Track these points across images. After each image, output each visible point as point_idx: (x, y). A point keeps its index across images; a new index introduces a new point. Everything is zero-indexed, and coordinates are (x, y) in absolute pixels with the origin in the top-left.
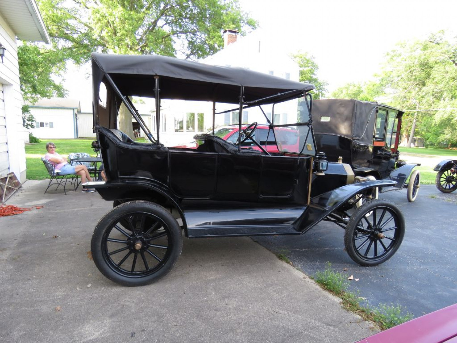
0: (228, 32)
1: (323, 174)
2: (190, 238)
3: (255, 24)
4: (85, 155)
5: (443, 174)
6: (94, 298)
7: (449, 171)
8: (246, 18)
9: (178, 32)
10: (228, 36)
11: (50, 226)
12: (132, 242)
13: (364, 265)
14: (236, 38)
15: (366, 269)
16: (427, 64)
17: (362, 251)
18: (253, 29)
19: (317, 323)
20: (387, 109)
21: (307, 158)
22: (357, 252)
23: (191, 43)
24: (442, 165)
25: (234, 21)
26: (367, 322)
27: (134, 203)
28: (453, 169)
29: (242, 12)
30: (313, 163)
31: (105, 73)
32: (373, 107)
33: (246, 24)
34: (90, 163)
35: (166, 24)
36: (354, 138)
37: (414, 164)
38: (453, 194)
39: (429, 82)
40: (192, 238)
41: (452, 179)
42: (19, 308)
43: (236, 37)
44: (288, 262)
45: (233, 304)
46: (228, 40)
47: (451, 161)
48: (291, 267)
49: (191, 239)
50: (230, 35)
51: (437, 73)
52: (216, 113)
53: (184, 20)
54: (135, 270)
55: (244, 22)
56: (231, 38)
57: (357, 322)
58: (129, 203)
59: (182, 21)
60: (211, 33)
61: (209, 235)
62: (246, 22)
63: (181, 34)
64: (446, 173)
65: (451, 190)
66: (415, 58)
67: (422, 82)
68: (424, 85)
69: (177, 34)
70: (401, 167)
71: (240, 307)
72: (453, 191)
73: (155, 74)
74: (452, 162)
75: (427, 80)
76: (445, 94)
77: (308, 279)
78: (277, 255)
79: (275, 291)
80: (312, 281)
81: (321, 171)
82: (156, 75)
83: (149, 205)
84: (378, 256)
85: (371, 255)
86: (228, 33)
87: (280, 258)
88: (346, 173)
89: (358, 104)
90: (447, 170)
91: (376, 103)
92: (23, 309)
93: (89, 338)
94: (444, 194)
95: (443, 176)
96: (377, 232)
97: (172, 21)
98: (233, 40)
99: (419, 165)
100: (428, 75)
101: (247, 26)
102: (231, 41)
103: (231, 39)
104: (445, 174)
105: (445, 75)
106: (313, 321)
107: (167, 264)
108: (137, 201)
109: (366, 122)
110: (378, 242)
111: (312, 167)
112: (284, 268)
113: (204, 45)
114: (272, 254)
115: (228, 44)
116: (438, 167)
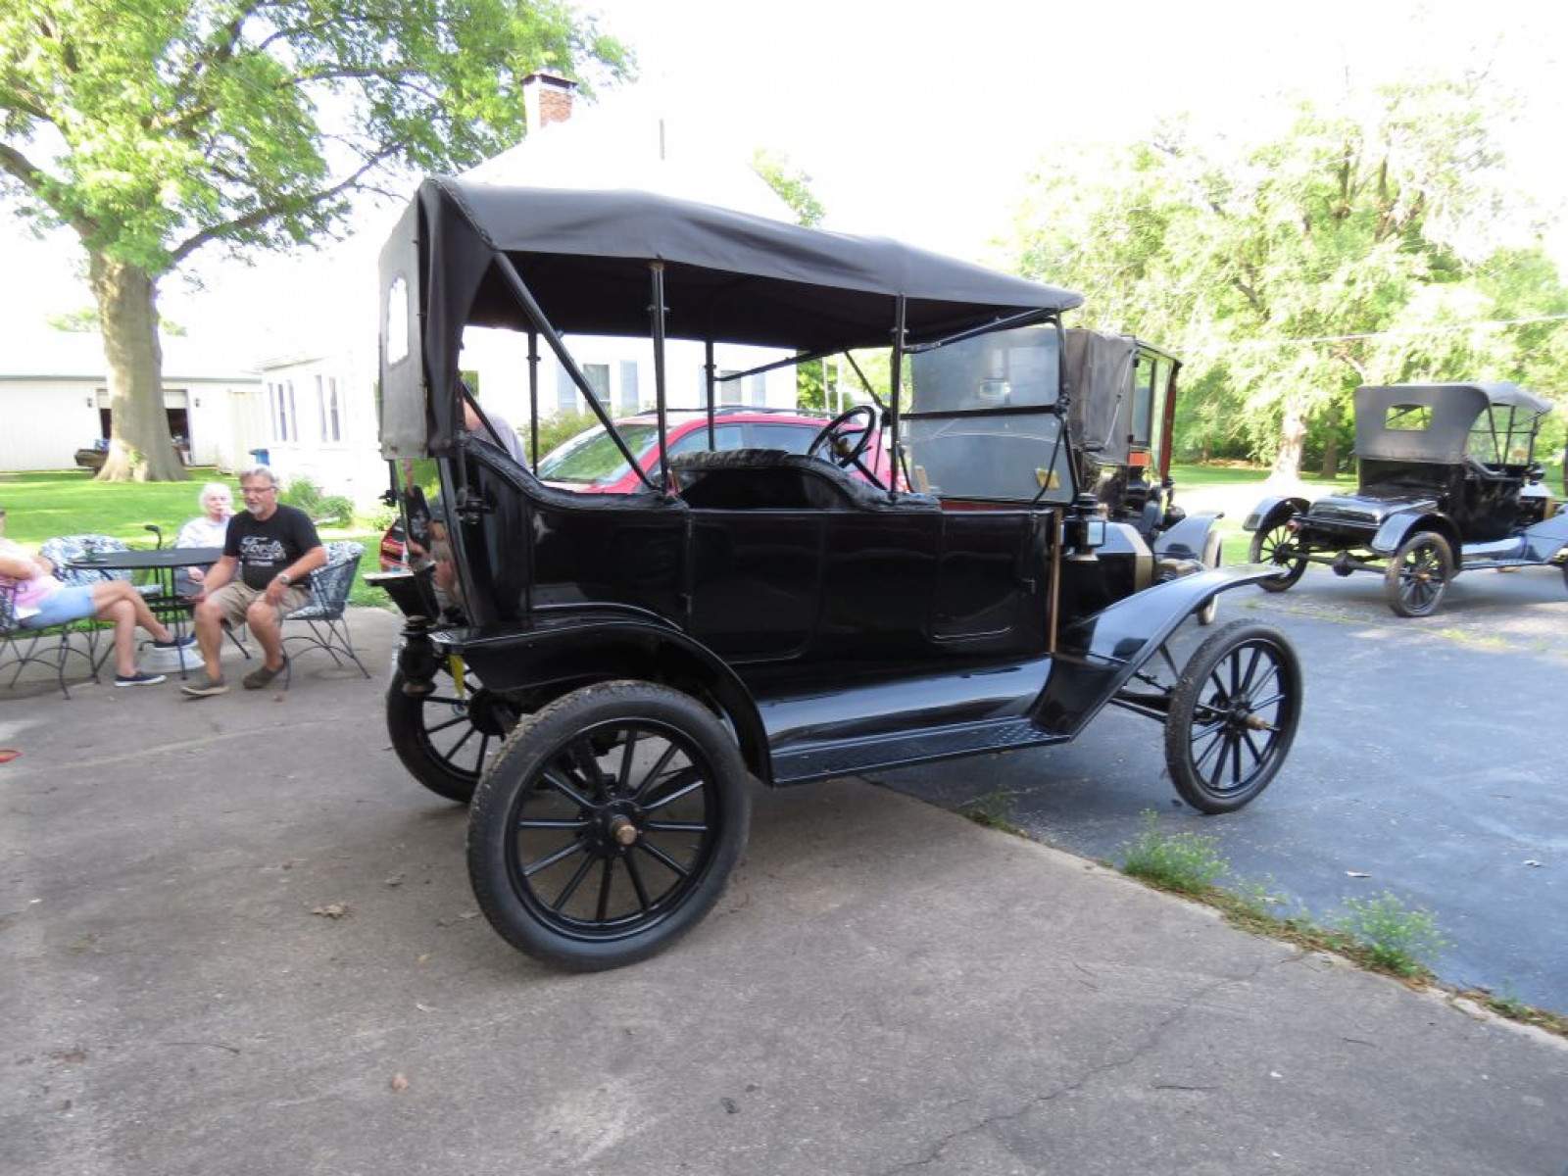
0: (538, 80)
1: (1093, 558)
2: (779, 785)
3: (625, 59)
4: (104, 544)
5: (1267, 540)
6: (507, 1025)
7: (1281, 529)
8: (588, 34)
9: (335, 70)
10: (542, 96)
11: (116, 818)
12: (599, 820)
13: (1211, 810)
14: (569, 104)
15: (1220, 820)
16: (1146, 213)
17: (1207, 771)
18: (616, 73)
19: (1204, 979)
20: (1154, 355)
21: (1047, 511)
22: (1197, 773)
23: (383, 110)
24: (1264, 514)
25: (546, 40)
26: (1316, 954)
27: (606, 691)
28: (1293, 523)
29: (573, 9)
30: (1062, 526)
31: (494, 250)
32: (1126, 349)
33: (590, 54)
34: (129, 571)
35: (278, 35)
36: (1088, 446)
37: (1213, 513)
38: (1292, 592)
39: (1156, 267)
40: (786, 784)
41: (1289, 553)
42: (258, 1107)
43: (568, 102)
44: (1015, 832)
45: (951, 969)
46: (543, 111)
47: (1283, 502)
48: (1031, 845)
49: (783, 789)
50: (548, 92)
51: (1177, 241)
52: (717, 379)
53: (352, 25)
54: (608, 916)
55: (582, 46)
56: (552, 104)
57: (1295, 958)
58: (588, 691)
59: (345, 29)
60: (464, 82)
61: (827, 772)
62: (589, 47)
63: (348, 76)
64: (1273, 534)
65: (1285, 584)
66: (1115, 193)
67: (1136, 267)
68: (1141, 274)
69: (328, 75)
70: (1178, 524)
71: (978, 974)
72: (1295, 582)
73: (654, 257)
74: (1288, 503)
75: (1151, 260)
76: (1199, 304)
77: (1098, 870)
78: (967, 816)
79: (1035, 915)
80: (1112, 873)
81: (1088, 549)
82: (659, 260)
83: (652, 693)
84: (1243, 779)
85: (1226, 782)
86: (538, 82)
87: (984, 821)
88: (1132, 548)
89: (1096, 344)
90: (1276, 527)
91: (1130, 339)
92: (279, 1104)
93: (602, 1145)
94: (1273, 596)
95: (1267, 544)
96: (1243, 713)
97: (302, 29)
98: (561, 112)
99: (1221, 516)
100: (1154, 246)
101: (594, 60)
102: (553, 113)
103: (554, 108)
104: (1271, 540)
105: (1199, 247)
106: (1190, 975)
107: (710, 880)
108: (612, 684)
109: (1113, 397)
110: (1243, 742)
111: (1061, 539)
112: (1013, 852)
113: (430, 119)
114: (950, 814)
115: (543, 122)
116: (1254, 518)
